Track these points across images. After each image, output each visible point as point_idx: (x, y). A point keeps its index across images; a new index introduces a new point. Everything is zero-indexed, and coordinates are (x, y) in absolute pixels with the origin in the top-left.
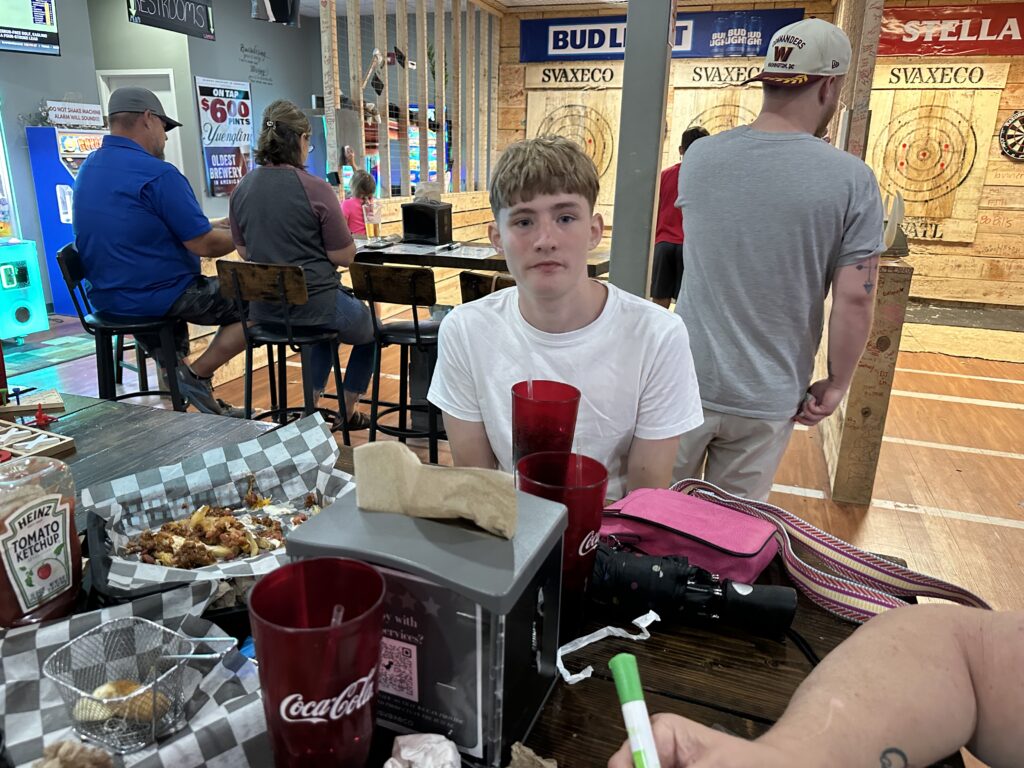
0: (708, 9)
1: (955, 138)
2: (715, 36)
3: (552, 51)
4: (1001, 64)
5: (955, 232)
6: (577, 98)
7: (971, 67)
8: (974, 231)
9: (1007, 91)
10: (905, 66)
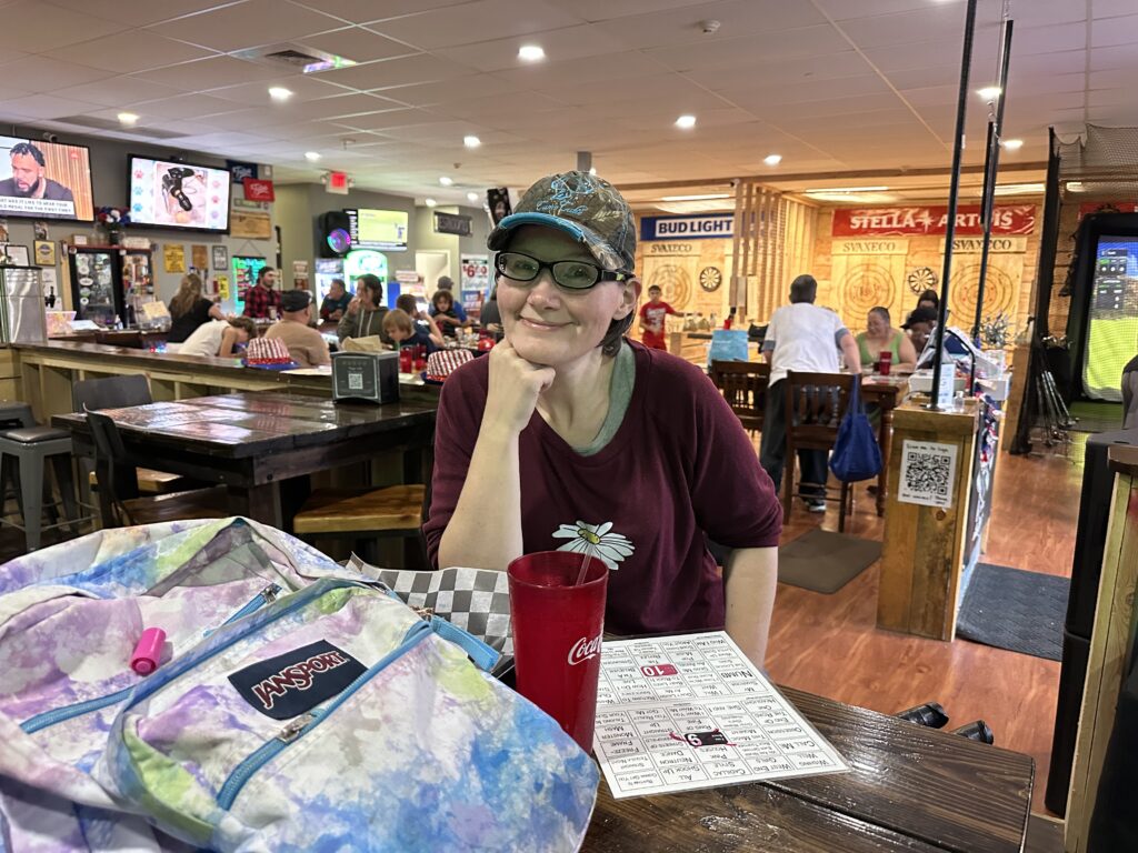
1: (883, 283)
3: (658, 234)
4: (904, 240)
6: (671, 261)
7: (888, 242)
9: (909, 255)
10: (853, 242)
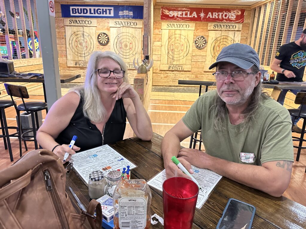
0: (117, 4)
2: (120, 12)
3: (72, 14)
4: (193, 24)
5: (186, 68)
7: (186, 24)
8: (191, 68)
9: (195, 31)
10: (171, 23)
